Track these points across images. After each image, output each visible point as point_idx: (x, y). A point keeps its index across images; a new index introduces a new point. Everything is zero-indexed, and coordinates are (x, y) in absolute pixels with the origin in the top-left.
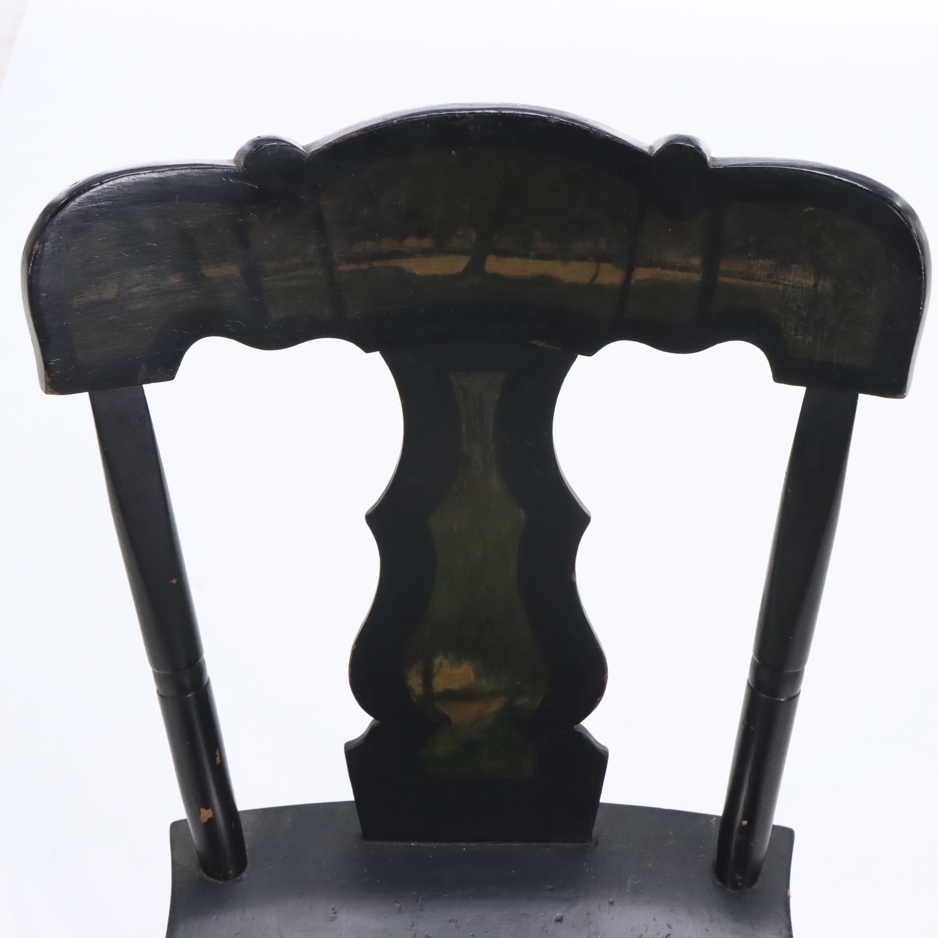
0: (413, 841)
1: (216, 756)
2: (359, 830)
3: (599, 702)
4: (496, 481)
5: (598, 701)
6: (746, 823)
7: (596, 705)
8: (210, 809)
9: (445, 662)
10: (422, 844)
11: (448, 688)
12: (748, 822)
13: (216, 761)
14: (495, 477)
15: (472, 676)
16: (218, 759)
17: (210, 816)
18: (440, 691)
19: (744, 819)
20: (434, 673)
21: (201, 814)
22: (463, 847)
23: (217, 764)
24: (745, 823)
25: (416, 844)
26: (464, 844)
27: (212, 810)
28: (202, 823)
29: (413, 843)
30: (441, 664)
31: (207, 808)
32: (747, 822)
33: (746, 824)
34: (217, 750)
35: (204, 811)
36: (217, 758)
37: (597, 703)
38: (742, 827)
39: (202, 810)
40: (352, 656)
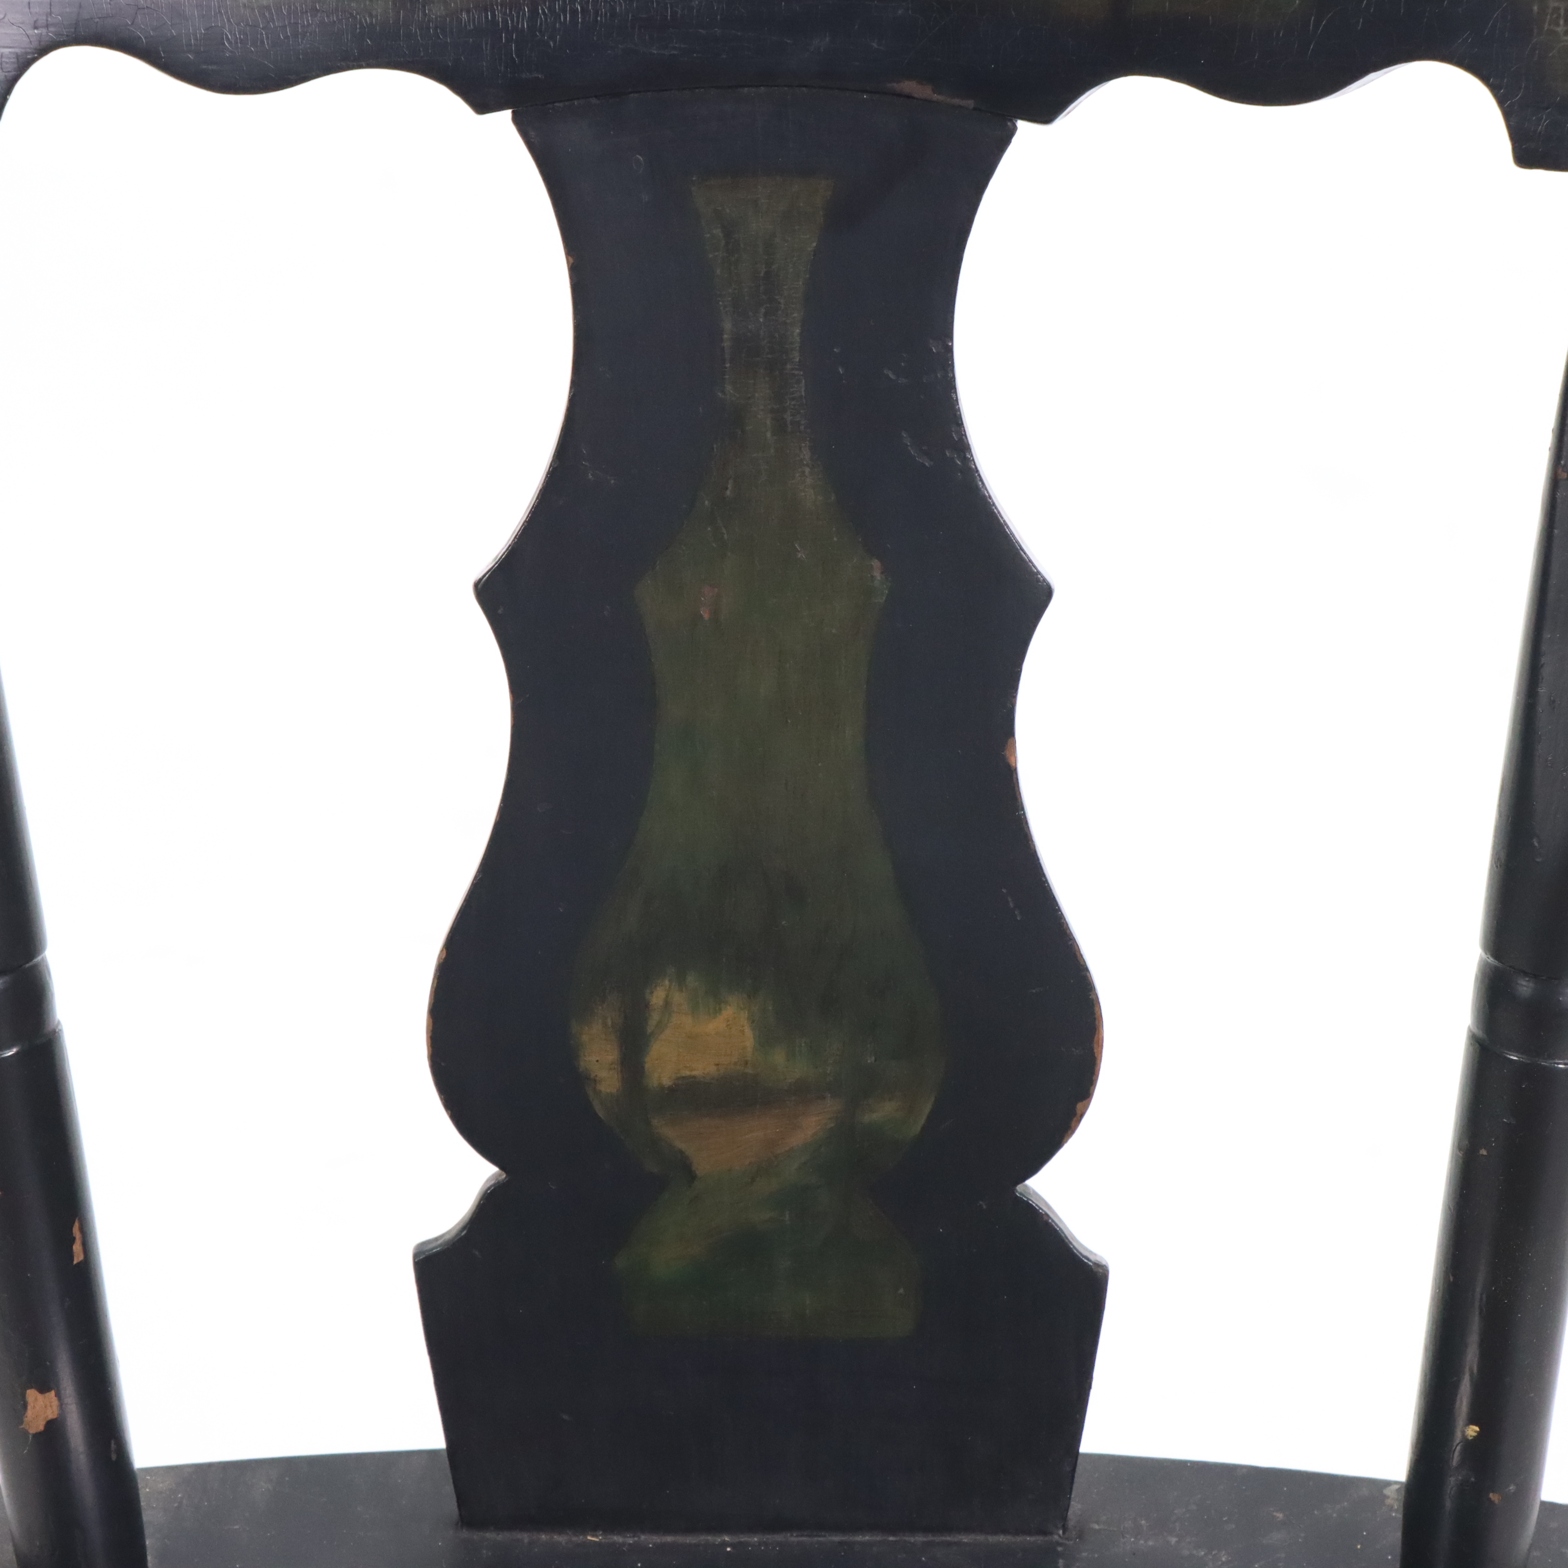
0: (594, 1530)
1: (73, 1240)
2: (451, 1506)
3: (1082, 1116)
4: (809, 481)
5: (1079, 1112)
6: (1476, 1432)
7: (1073, 1124)
8: (53, 1393)
9: (678, 998)
10: (618, 1539)
11: (687, 1073)
12: (1479, 1428)
13: (72, 1257)
14: (807, 470)
15: (749, 1039)
16: (77, 1248)
17: (52, 1413)
18: (667, 1082)
19: (1472, 1421)
20: (649, 1031)
21: (29, 1407)
22: (725, 1544)
23: (75, 1262)
24: (1472, 1431)
25: (600, 1538)
26: (727, 1539)
27: (58, 1395)
28: (30, 1436)
29: (593, 1536)
30: (667, 1004)
31: (43, 1389)
32: (1477, 1429)
33: (1475, 1434)
34: (77, 1225)
35: (36, 1399)
36: (74, 1247)
37: (1075, 1119)
38: (1469, 1445)
39: (32, 1394)
40: (436, 981)
